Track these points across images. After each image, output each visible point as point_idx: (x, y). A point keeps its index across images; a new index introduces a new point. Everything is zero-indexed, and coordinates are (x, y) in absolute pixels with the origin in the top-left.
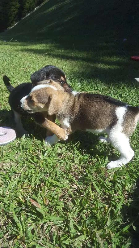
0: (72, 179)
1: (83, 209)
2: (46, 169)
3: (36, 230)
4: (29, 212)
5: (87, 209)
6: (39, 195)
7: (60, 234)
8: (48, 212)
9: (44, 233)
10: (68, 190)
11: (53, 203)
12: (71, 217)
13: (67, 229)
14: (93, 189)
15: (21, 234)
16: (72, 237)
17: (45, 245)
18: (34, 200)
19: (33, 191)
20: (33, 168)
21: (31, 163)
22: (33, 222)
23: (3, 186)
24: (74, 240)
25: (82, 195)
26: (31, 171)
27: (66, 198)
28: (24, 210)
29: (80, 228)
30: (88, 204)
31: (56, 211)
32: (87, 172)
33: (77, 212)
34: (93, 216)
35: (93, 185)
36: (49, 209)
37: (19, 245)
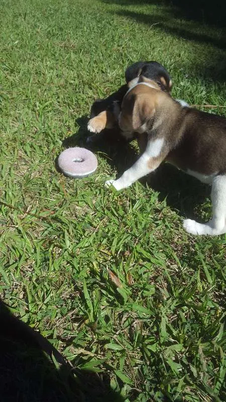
0: (171, 254)
1: (184, 305)
2: (135, 230)
3: (111, 319)
4: (106, 289)
5: (189, 307)
6: (121, 267)
7: (145, 333)
8: (131, 297)
9: (122, 325)
10: (164, 270)
11: (140, 284)
12: (163, 313)
13: (155, 329)
14: (203, 277)
15: (91, 318)
16: (161, 343)
17: (122, 343)
18: (113, 272)
19: (112, 258)
20: (116, 224)
21: (114, 215)
22: (109, 306)
23: (74, 240)
24: (164, 348)
25: (184, 283)
26: (113, 228)
27: (160, 282)
28: (98, 283)
29: (175, 333)
30: (192, 299)
31: (143, 298)
32: (197, 247)
33: (173, 307)
34: (197, 319)
35: (204, 271)
36: (133, 292)
37: (87, 332)
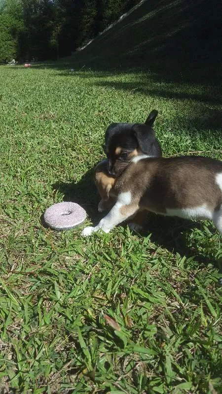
0: (171, 292)
1: (189, 341)
2: (130, 272)
3: (111, 364)
4: (103, 335)
5: (195, 343)
6: (118, 310)
7: (150, 375)
8: (131, 339)
9: (124, 370)
10: (165, 308)
11: (140, 325)
12: (167, 351)
13: (161, 370)
14: (207, 311)
15: (89, 367)
16: (168, 382)
17: (125, 388)
18: (110, 316)
19: (108, 303)
20: (110, 268)
21: (107, 260)
22: (108, 352)
23: (64, 291)
24: (171, 389)
25: (187, 319)
26: (107, 272)
27: (161, 320)
28: (94, 330)
29: (182, 371)
30: (197, 334)
31: (145, 338)
32: (197, 282)
33: (177, 345)
34: (205, 354)
35: (207, 305)
36: (134, 335)
37: (86, 382)
